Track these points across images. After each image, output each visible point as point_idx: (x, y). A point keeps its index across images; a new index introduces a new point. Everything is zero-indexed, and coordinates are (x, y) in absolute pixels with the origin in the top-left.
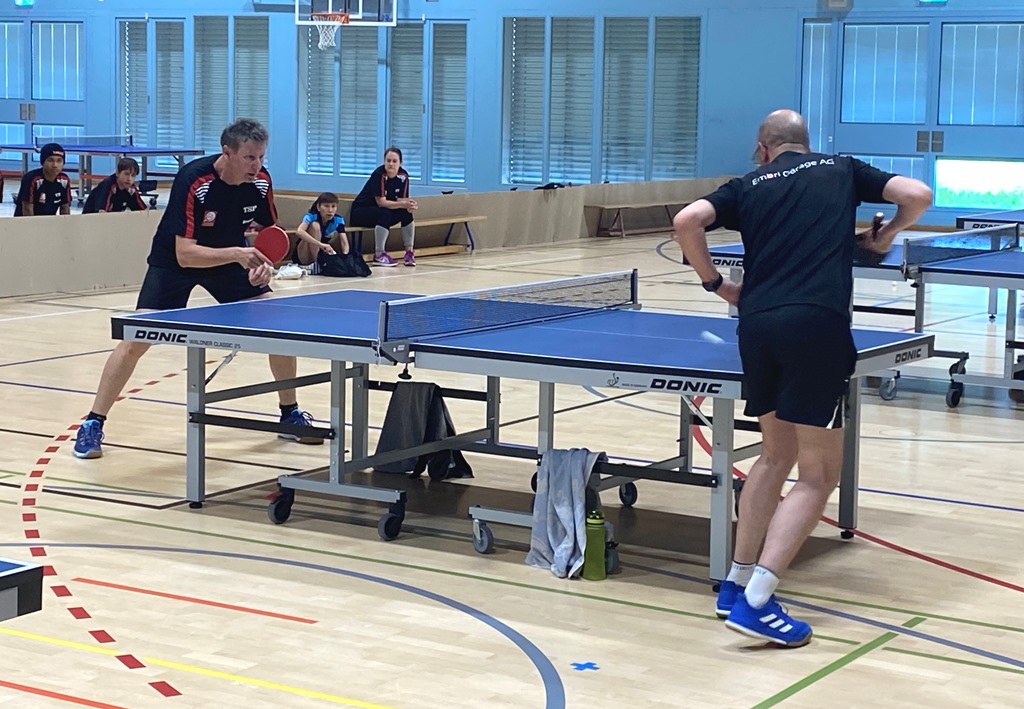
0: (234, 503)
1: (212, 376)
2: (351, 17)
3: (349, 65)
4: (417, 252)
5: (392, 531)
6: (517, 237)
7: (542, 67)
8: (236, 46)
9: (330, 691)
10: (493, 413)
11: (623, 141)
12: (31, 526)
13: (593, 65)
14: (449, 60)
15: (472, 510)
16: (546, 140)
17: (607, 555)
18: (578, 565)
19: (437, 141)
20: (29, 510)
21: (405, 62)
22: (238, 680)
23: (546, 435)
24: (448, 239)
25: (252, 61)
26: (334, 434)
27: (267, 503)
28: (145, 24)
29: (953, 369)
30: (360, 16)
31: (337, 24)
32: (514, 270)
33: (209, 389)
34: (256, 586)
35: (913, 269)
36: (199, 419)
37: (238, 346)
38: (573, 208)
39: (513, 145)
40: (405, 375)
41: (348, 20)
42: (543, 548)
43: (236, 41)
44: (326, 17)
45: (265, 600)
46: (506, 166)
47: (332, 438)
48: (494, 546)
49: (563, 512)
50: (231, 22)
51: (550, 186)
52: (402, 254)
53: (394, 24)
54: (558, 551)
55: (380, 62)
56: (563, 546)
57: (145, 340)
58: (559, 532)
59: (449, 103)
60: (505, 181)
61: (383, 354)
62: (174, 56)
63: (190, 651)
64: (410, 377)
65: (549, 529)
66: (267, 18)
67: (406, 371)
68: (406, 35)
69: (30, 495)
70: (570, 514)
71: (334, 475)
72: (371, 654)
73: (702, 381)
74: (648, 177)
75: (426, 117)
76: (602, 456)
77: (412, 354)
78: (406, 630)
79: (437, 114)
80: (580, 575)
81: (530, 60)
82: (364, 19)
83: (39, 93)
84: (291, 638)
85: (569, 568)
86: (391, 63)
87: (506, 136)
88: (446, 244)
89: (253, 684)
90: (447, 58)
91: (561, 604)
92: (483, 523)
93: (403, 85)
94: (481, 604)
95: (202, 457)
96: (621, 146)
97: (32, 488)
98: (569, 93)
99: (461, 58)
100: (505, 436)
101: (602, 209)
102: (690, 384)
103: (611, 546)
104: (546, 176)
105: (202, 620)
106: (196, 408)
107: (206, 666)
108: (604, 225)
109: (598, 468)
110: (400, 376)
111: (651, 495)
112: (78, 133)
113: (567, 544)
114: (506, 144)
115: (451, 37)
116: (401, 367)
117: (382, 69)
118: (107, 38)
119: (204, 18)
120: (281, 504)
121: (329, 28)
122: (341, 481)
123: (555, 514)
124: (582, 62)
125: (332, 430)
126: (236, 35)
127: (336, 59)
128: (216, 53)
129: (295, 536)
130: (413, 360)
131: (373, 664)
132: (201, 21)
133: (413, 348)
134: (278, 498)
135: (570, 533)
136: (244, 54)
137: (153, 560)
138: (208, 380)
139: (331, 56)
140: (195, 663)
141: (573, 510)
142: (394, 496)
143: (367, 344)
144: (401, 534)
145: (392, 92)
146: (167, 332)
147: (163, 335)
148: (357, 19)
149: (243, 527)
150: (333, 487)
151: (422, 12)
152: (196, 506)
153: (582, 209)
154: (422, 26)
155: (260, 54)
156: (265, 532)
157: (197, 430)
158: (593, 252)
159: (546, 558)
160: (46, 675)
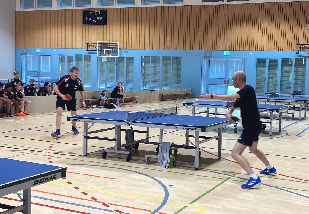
0: (94, 155)
1: (89, 128)
2: (109, 55)
3: (109, 65)
4: (125, 103)
5: (129, 159)
6: (145, 100)
7: (149, 66)
8: (84, 61)
9: (119, 193)
10: (148, 135)
11: (166, 81)
12: (50, 160)
13: (160, 66)
14: (130, 65)
15: (145, 155)
16: (150, 81)
17: (174, 163)
18: (168, 165)
19: (127, 81)
20: (49, 157)
21: (121, 64)
22: (100, 191)
23: (161, 139)
24: (131, 101)
25: (88, 64)
26: (116, 140)
27: (101, 155)
28: (64, 56)
29: (235, 126)
30: (111, 55)
31: (106, 56)
32: (146, 107)
33: (88, 131)
34: (101, 172)
35: (228, 106)
36: (86, 137)
37: (95, 122)
38: (157, 94)
39: (143, 82)
40: (132, 128)
41: (108, 56)
42: (160, 162)
43: (84, 60)
44: (104, 55)
45: (103, 175)
46: (142, 86)
47: (115, 141)
48: (150, 162)
49: (165, 155)
50: (83, 56)
51: (152, 90)
52: (122, 104)
53: (118, 57)
54: (164, 163)
55: (115, 64)
56: (165, 162)
57: (75, 121)
58: (164, 159)
59: (130, 73)
60: (142, 89)
61: (127, 123)
62: (71, 63)
63: (88, 185)
64: (133, 128)
65: (162, 158)
66: (91, 55)
67: (132, 127)
68: (121, 59)
69: (49, 154)
70: (166, 155)
71: (116, 149)
72: (127, 185)
73: (194, 128)
74: (171, 89)
75: (125, 76)
76: (173, 143)
77: (133, 123)
78: (134, 180)
79: (127, 75)
80: (168, 167)
81: (147, 65)
82: (112, 56)
83: (41, 70)
84: (110, 182)
85: (166, 166)
86: (118, 65)
87: (142, 80)
88: (131, 102)
89: (103, 192)
90: (129, 64)
91: (164, 173)
92: (148, 158)
93: (120, 69)
94: (149, 174)
95: (87, 146)
96: (166, 82)
97: (50, 152)
98: (155, 71)
99: (132, 64)
100: (150, 140)
101: (163, 95)
102: (191, 128)
103: (174, 161)
104: (150, 88)
105: (90, 179)
106: (85, 135)
107: (93, 188)
108: (163, 98)
109: (172, 146)
110: (131, 128)
111: (180, 151)
112: (50, 78)
113: (166, 161)
114: (142, 82)
115: (130, 60)
116: (131, 126)
117: (116, 66)
118: (56, 59)
119: (77, 55)
120: (104, 155)
121: (104, 57)
122: (117, 150)
123: (163, 155)
124: (157, 65)
125: (115, 139)
126: (84, 58)
127: (106, 64)
128: (80, 62)
129: (107, 161)
130: (133, 124)
131: (128, 187)
132: (77, 56)
133: (133, 122)
134: (104, 154)
135: (166, 159)
136: (86, 62)
137: (78, 167)
138: (88, 130)
139: (104, 63)
140: (90, 188)
141: (167, 154)
142: (129, 153)
143: (124, 121)
144: (130, 160)
145: (118, 71)
146: (79, 119)
147: (79, 120)
148: (110, 55)
149: (96, 160)
150: (116, 151)
151: (124, 55)
152: (85, 156)
153: (158, 95)
154: (124, 57)
155: (89, 62)
156: (101, 161)
157: (86, 140)
158: (161, 104)
159: (161, 164)
160: (58, 191)
